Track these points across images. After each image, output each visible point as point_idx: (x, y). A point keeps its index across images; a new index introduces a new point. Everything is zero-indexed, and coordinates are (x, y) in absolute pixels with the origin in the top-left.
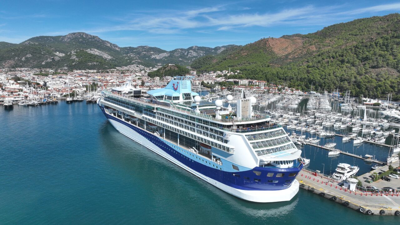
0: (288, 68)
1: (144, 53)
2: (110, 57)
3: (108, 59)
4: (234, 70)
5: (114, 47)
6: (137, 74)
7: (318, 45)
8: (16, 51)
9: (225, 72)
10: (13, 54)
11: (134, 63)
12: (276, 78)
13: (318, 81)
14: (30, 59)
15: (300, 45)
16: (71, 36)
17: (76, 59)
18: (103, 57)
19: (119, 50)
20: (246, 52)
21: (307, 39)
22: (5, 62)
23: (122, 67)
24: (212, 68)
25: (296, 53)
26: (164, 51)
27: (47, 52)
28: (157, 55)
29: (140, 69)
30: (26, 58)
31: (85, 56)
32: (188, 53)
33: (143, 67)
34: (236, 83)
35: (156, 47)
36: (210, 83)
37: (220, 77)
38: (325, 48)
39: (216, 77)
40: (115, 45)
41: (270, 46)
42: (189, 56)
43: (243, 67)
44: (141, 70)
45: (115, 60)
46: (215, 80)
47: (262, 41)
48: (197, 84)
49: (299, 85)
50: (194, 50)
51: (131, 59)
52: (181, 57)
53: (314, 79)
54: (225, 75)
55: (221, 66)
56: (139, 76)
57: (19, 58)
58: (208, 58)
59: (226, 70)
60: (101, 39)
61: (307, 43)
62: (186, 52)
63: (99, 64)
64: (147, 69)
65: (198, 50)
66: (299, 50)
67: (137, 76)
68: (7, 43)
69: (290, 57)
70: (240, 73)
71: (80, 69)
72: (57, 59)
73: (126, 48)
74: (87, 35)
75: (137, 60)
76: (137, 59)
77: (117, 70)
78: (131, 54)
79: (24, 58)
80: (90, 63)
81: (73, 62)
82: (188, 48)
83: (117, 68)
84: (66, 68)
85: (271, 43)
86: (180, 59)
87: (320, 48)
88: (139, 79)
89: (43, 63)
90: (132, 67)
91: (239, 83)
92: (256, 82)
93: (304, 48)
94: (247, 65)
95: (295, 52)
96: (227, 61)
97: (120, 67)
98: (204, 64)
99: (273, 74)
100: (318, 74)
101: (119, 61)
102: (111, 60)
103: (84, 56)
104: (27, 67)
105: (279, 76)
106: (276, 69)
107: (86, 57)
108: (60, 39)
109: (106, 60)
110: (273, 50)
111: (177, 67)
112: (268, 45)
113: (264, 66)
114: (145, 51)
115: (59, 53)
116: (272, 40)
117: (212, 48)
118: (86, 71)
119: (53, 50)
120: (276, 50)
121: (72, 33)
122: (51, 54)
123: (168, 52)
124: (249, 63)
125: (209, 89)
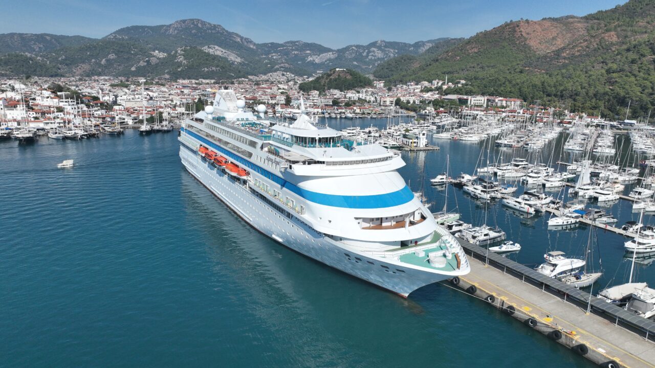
0: (562, 74)
1: (294, 54)
2: (239, 60)
3: (236, 63)
4: (455, 78)
5: (247, 42)
6: (281, 86)
7: (623, 30)
8: (94, 49)
9: (436, 83)
10: (88, 53)
11: (278, 69)
12: (541, 93)
13: (638, 99)
14: (113, 61)
15: (581, 33)
16: (179, 26)
17: (184, 61)
18: (229, 59)
19: (254, 47)
20: (476, 47)
21: (596, 21)
22: (76, 67)
23: (258, 77)
24: (413, 77)
25: (576, 46)
26: (329, 50)
27: (140, 51)
28: (316, 56)
29: (288, 79)
30: (107, 61)
31: (198, 56)
32: (368, 53)
33: (293, 75)
34: (463, 102)
35: (314, 43)
36: (412, 102)
37: (428, 92)
38: (636, 37)
39: (422, 91)
40: (248, 39)
41: (522, 35)
42: (370, 57)
43: (471, 74)
44: (288, 81)
45: (248, 64)
46: (421, 96)
47: (508, 27)
48: (388, 103)
49: (594, 107)
50: (379, 48)
51: (273, 63)
52: (355, 59)
53: (627, 96)
54: (439, 89)
55: (430, 73)
56: (283, 89)
57: (98, 61)
58: (405, 60)
59: (439, 79)
60: (226, 29)
61: (596, 29)
62: (365, 50)
63: (219, 70)
64: (298, 80)
65: (385, 46)
66: (582, 41)
67: (280, 89)
68: (83, 38)
69: (565, 54)
70: (467, 85)
71: (189, 78)
72: (154, 61)
73: (265, 45)
74: (203, 23)
75: (282, 65)
76: (282, 63)
77: (250, 80)
78: (274, 54)
79: (104, 60)
80: (206, 69)
81: (179, 67)
82: (369, 45)
83: (250, 77)
84: (167, 76)
85: (524, 30)
86: (355, 63)
87: (626, 37)
88: (282, 93)
89: (133, 69)
90: (275, 76)
91: (469, 102)
92: (502, 101)
93: (592, 36)
94: (477, 70)
95: (574, 44)
96: (440, 63)
97: (255, 75)
98: (398, 70)
99: (534, 86)
100: (636, 84)
101: (253, 66)
102: (241, 64)
103: (196, 57)
104: (108, 76)
105: (545, 90)
106: (538, 77)
107: (200, 59)
108: (162, 31)
109: (233, 64)
110: (528, 42)
111: (351, 75)
112: (519, 33)
113: (513, 72)
114: (297, 50)
115: (159, 52)
116: (526, 24)
117: (410, 44)
118: (197, 81)
119: (150, 48)
120: (533, 43)
121: (181, 21)
122: (145, 53)
123: (334, 51)
124: (482, 68)
125: (412, 114)
